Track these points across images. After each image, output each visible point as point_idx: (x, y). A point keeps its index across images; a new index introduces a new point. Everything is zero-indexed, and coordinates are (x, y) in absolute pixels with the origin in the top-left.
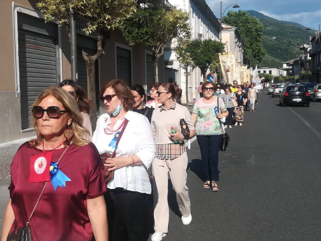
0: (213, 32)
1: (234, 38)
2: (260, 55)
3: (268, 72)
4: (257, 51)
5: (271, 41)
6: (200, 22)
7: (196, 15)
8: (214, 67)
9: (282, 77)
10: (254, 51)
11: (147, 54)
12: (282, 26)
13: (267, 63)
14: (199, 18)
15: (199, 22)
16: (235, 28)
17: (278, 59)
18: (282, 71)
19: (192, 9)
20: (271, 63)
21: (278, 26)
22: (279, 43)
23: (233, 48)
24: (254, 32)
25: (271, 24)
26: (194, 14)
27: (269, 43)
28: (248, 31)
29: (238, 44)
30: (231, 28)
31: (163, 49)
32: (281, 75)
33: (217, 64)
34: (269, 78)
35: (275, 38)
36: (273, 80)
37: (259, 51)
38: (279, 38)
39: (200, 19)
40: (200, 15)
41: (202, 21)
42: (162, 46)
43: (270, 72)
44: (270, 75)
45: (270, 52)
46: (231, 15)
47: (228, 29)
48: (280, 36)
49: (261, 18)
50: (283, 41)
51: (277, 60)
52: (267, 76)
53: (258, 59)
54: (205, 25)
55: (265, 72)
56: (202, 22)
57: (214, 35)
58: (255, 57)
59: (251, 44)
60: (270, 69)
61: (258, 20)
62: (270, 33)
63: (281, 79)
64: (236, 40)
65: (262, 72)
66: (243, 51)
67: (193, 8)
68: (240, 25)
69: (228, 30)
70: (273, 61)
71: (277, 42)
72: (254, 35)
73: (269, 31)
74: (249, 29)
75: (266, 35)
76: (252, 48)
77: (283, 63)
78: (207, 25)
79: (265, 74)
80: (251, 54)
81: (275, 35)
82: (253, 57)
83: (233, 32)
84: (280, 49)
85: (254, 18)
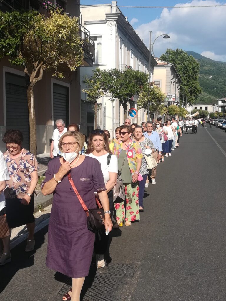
0: (146, 66)
1: (170, 74)
2: (196, 91)
3: (204, 109)
4: (193, 88)
5: (208, 79)
6: (130, 54)
7: (125, 46)
8: (142, 101)
9: (217, 114)
10: (190, 88)
11: (53, 83)
12: (218, 66)
13: (203, 100)
14: (128, 50)
15: (128, 54)
16: (171, 65)
17: (214, 96)
18: (218, 107)
19: (119, 39)
20: (208, 100)
21: (215, 66)
22: (215, 82)
23: (169, 84)
24: (191, 70)
25: (208, 64)
26: (123, 45)
27: (206, 82)
28: (184, 69)
29: (174, 80)
30: (167, 65)
31: (42, 71)
32: (216, 111)
33: (145, 98)
34: (205, 114)
35: (212, 77)
36: (208, 116)
37: (195, 88)
38: (215, 77)
39: (130, 51)
40: (131, 47)
41: (132, 53)
42: (40, 67)
43: (206, 108)
44: (206, 111)
45: (207, 89)
46: (170, 53)
47: (164, 65)
48: (217, 75)
49: (199, 59)
50: (219, 80)
51: (212, 97)
52: (202, 112)
53: (194, 96)
54: (136, 58)
55: (201, 108)
56: (133, 55)
57: (147, 69)
58: (191, 94)
59: (188, 82)
60: (206, 106)
61: (196, 60)
62: (207, 73)
63: (216, 115)
64: (172, 76)
65: (198, 108)
66: (179, 87)
67: (121, 38)
68: (178, 63)
69: (165, 67)
70: (209, 98)
71: (213, 81)
72: (190, 73)
73: (207, 70)
74: (186, 66)
75: (203, 74)
76: (188, 85)
77: (218, 100)
78: (139, 58)
79: (201, 110)
80: (187, 91)
81: (211, 74)
82: (190, 94)
83: (169, 69)
84: (216, 87)
85: (191, 56)
